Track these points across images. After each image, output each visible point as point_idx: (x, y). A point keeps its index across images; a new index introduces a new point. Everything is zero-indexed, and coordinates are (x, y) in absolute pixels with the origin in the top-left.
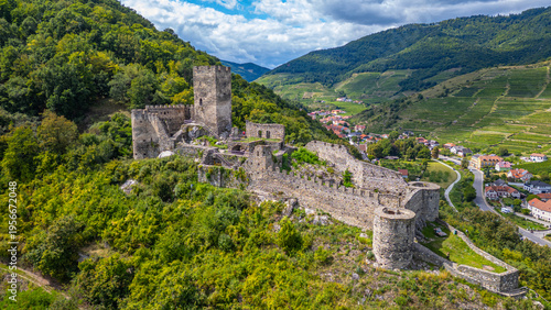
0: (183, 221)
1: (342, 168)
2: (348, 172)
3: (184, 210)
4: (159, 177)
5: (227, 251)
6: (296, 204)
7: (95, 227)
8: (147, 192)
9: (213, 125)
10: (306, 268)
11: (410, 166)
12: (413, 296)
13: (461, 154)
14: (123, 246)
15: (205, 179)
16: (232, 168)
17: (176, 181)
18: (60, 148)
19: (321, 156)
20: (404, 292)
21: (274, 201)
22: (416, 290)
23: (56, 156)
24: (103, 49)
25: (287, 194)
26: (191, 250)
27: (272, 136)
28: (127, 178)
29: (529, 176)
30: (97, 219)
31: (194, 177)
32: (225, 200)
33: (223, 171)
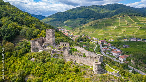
0: (50, 68)
1: (83, 52)
2: (84, 53)
3: (49, 65)
4: (41, 57)
5: (63, 74)
6: (75, 61)
7: (28, 71)
8: (38, 61)
9: (51, 43)
10: (81, 76)
11: (85, 43)
12: (103, 79)
13: (96, 40)
14: (37, 75)
15: (53, 57)
16: (59, 54)
17: (45, 58)
18: (11, 51)
19: (78, 49)
20: (101, 78)
21: (70, 61)
22: (103, 78)
23: (10, 53)
24: (14, 21)
25: (73, 59)
26: (54, 74)
27: (66, 45)
28: (32, 57)
29: (111, 45)
30: (28, 69)
31: (50, 56)
32: (59, 62)
33: (57, 55)
